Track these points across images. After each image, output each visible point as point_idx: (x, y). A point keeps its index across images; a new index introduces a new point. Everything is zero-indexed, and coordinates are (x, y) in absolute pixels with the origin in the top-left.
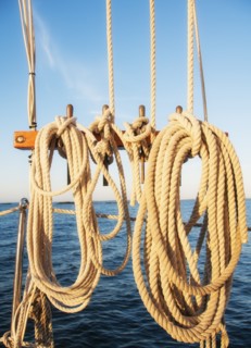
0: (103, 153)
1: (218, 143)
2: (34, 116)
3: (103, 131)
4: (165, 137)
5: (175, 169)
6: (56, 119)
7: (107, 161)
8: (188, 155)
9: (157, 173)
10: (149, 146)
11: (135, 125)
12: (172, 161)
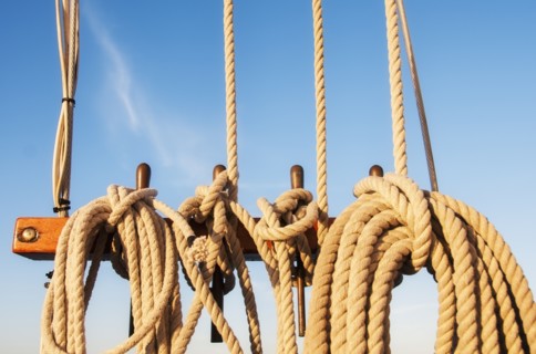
0: (210, 266)
1: (471, 237)
2: (65, 185)
3: (210, 217)
4: (350, 227)
5: (377, 300)
6: (110, 190)
7: (219, 286)
8: (404, 266)
9: (334, 310)
10: (314, 251)
11: (282, 204)
12: (369, 280)
